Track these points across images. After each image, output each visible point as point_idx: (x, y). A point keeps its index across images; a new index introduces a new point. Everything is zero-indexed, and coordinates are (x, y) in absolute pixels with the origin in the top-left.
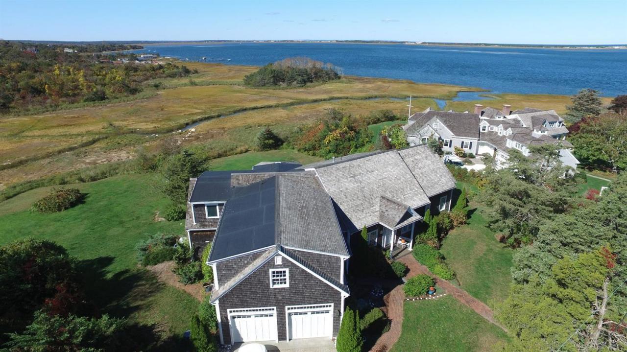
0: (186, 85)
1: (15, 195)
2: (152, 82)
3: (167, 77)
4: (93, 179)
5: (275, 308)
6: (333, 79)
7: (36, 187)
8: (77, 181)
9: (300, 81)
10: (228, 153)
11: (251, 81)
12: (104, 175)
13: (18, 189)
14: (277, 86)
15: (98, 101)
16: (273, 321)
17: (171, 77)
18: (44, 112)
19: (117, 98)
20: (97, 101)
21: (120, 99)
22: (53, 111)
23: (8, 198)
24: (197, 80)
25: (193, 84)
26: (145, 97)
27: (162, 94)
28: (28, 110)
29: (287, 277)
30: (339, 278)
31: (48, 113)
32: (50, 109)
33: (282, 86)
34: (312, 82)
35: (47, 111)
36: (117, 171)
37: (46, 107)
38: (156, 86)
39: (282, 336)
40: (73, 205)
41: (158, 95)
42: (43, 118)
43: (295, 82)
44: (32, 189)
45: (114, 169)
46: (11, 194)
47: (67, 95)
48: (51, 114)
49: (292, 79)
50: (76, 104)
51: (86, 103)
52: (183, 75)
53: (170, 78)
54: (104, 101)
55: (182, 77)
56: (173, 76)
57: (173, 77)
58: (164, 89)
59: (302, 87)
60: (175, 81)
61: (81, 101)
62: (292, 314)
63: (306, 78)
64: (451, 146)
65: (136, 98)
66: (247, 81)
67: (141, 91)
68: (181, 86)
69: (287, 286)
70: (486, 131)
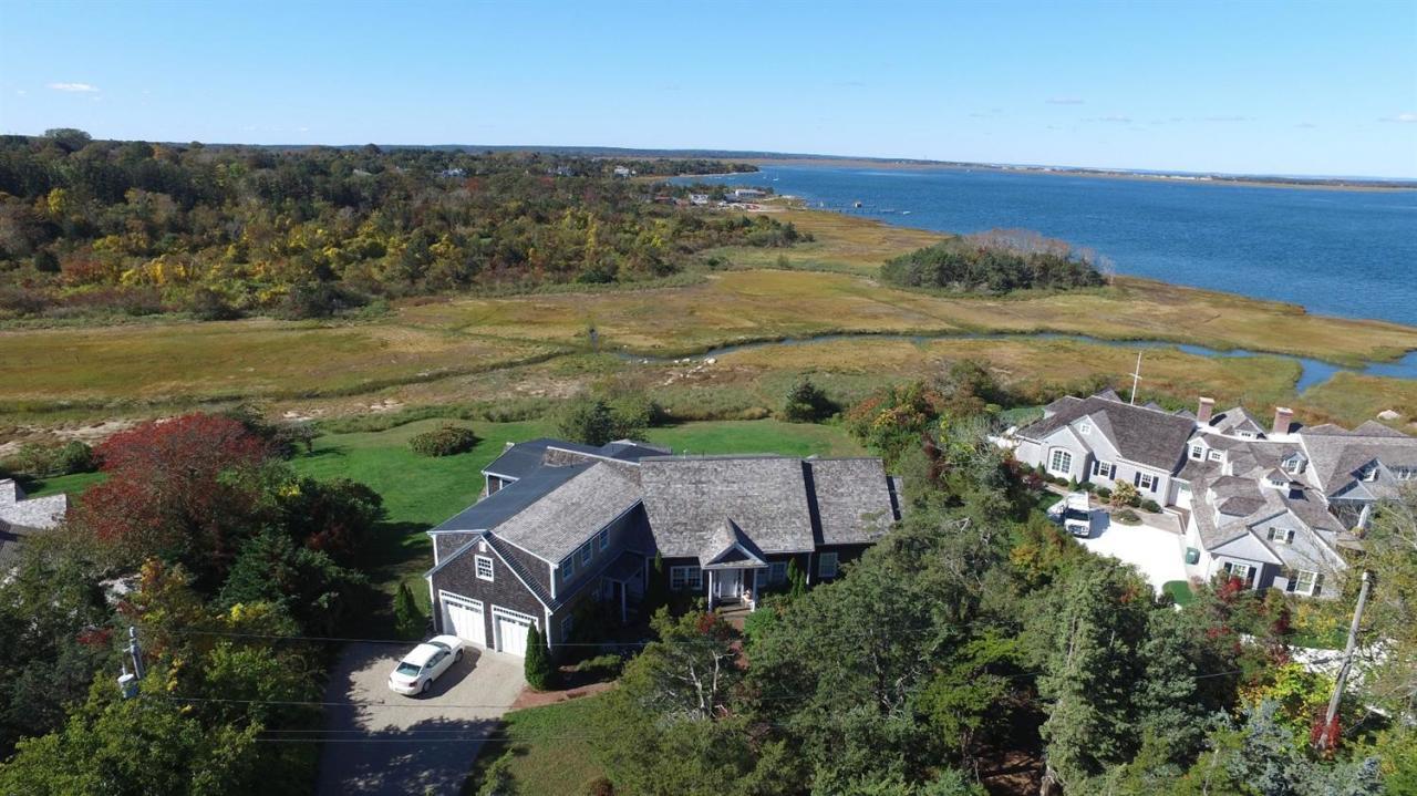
0: (769, 266)
1: (405, 423)
2: (708, 254)
3: (749, 244)
4: (505, 419)
5: (482, 603)
6: (1085, 285)
7: (433, 417)
8: (483, 418)
9: (998, 284)
10: (727, 415)
11: (895, 271)
12: (522, 416)
13: (411, 415)
14: (943, 289)
15: (600, 282)
16: (481, 618)
17: (755, 244)
18: (513, 294)
19: (632, 281)
20: (596, 284)
22: (527, 293)
23: (397, 425)
25: (785, 265)
26: (681, 284)
27: (715, 280)
28: (493, 289)
29: (491, 569)
30: (550, 590)
31: (518, 296)
32: (523, 290)
33: (954, 290)
34: (1028, 287)
35: (518, 293)
36: (542, 413)
37: (518, 287)
38: (713, 264)
39: (490, 642)
40: (454, 451)
41: (706, 280)
42: (508, 304)
43: (986, 284)
44: (426, 418)
45: (539, 410)
46: (401, 421)
47: (556, 268)
48: (521, 298)
49: (980, 277)
50: (563, 286)
51: (580, 284)
52: (780, 243)
53: (752, 248)
54: (608, 284)
55: (777, 246)
56: (758, 243)
57: (759, 246)
58: (726, 270)
59: (999, 296)
60: (759, 255)
61: (574, 280)
62: (499, 618)
63: (1014, 277)
64: (1112, 478)
65: (663, 286)
66: (888, 270)
67: (679, 271)
68: (760, 266)
69: (491, 579)
70: (1201, 460)
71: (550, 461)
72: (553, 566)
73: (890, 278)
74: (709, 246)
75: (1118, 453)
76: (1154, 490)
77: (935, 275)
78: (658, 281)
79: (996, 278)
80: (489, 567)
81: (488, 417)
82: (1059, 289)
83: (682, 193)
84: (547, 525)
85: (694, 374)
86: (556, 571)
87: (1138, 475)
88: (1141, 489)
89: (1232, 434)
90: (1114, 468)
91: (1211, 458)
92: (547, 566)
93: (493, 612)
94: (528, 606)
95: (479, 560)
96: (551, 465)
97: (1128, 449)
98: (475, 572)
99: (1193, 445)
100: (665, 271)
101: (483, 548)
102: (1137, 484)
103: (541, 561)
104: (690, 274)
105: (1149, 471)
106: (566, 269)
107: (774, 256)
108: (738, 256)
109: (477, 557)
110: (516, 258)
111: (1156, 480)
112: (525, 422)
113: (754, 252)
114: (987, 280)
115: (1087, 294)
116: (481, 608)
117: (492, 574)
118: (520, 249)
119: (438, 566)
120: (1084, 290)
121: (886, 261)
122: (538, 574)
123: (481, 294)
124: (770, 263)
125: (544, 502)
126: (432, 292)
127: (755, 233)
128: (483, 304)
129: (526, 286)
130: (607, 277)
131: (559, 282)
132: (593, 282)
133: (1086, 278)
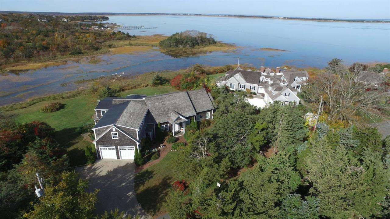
2: (108, 43)
3: (117, 39)
4: (68, 97)
5: (115, 146)
9: (191, 45)
10: (136, 87)
11: (163, 44)
12: (74, 96)
13: (34, 101)
14: (177, 48)
15: (77, 54)
17: (119, 39)
18: (48, 60)
21: (88, 54)
25: (131, 45)
26: (103, 52)
27: (112, 51)
30: (137, 137)
32: (52, 59)
33: (180, 48)
34: (198, 45)
35: (50, 60)
37: (49, 58)
38: (110, 46)
39: (118, 157)
40: (58, 110)
41: (110, 51)
42: (48, 64)
45: (79, 93)
46: (31, 104)
47: (61, 51)
48: (52, 61)
50: (65, 56)
51: (71, 55)
52: (126, 39)
54: (80, 55)
57: (121, 40)
58: (114, 47)
59: (192, 48)
60: (122, 43)
62: (120, 149)
63: (195, 42)
64: (245, 88)
65: (97, 53)
66: (161, 43)
67: (101, 49)
68: (124, 46)
69: (118, 138)
70: (264, 81)
71: (115, 103)
72: (137, 130)
73: (162, 46)
74: (106, 41)
75: (246, 82)
76: (254, 90)
77: (175, 44)
78: (95, 52)
79: (191, 43)
80: (117, 135)
81: (63, 98)
82: (206, 45)
83: (89, 26)
84: (129, 120)
85: (120, 77)
86: (138, 132)
87: (251, 87)
88: (251, 90)
89: (269, 74)
90: (245, 86)
91: (266, 80)
92: (135, 131)
93: (119, 148)
94: (132, 143)
95: (113, 133)
96: (116, 104)
97: (248, 81)
98: (111, 137)
99: (261, 78)
100: (97, 49)
101: (114, 129)
102: (250, 89)
103: (133, 130)
104: (105, 49)
105: (253, 85)
106: (64, 51)
107: (127, 42)
108: (116, 43)
109: (112, 133)
110: (46, 48)
111: (255, 87)
112: (76, 98)
113: (120, 42)
114: (188, 44)
115: (213, 46)
116: (115, 148)
117: (118, 137)
118: (46, 45)
119: (97, 139)
120: (212, 45)
121: (160, 41)
122: (132, 134)
123: (37, 61)
124: (126, 44)
125: (124, 114)
126: (17, 62)
127: (118, 36)
128: (39, 64)
129: (52, 57)
130: (79, 53)
131: (63, 55)
132: (75, 54)
133: (212, 42)
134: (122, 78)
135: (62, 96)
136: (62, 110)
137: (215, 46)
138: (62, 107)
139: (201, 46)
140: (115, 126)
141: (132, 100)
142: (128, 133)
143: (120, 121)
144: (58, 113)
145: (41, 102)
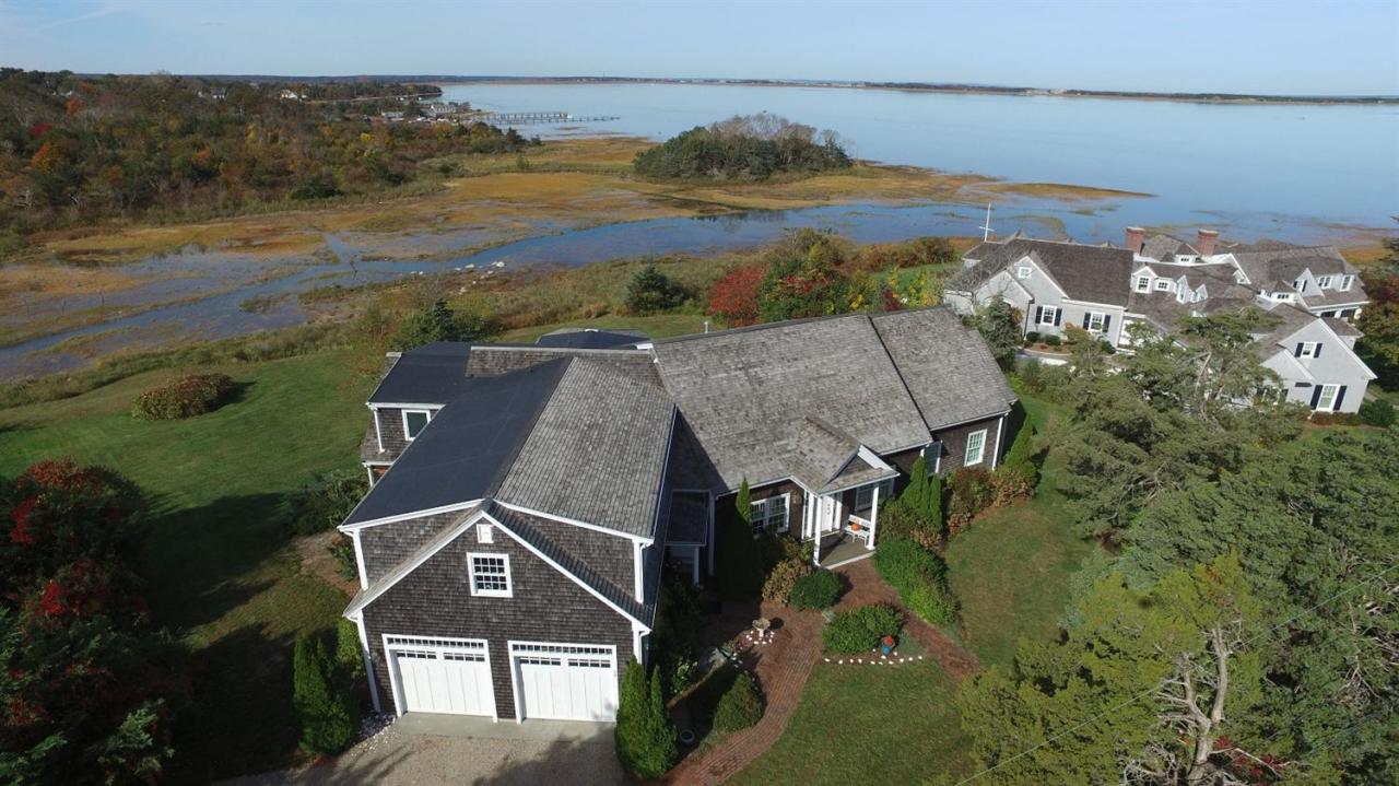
0: (508, 170)
1: (111, 381)
2: (437, 162)
3: (474, 151)
4: (267, 355)
5: (485, 642)
6: (834, 166)
7: (154, 368)
8: (235, 360)
9: (759, 169)
11: (650, 165)
12: (290, 348)
13: (119, 369)
14: (705, 178)
15: (320, 197)
16: (485, 668)
17: (481, 152)
18: (210, 218)
19: (360, 193)
20: (316, 198)
21: (363, 196)
22: (229, 216)
23: (100, 385)
24: (533, 161)
25: (524, 168)
26: (418, 193)
27: (455, 187)
28: (180, 214)
29: (507, 574)
30: (633, 589)
31: (218, 219)
32: (222, 211)
33: (716, 178)
34: (785, 171)
35: (217, 216)
37: (215, 209)
38: (446, 171)
39: (505, 706)
40: (211, 406)
41: (445, 188)
42: (207, 230)
43: (747, 170)
44: (146, 370)
46: (105, 379)
47: (261, 184)
48: (223, 222)
49: (741, 162)
50: (274, 204)
51: (296, 201)
52: (507, 148)
53: (480, 155)
54: (331, 198)
55: (506, 152)
56: (484, 150)
57: (487, 152)
58: (462, 176)
59: (762, 180)
60: (490, 161)
61: (287, 197)
62: (520, 661)
63: (771, 161)
64: (1057, 323)
65: (398, 196)
66: (640, 163)
67: (411, 181)
68: (498, 172)
69: (508, 593)
70: (1147, 291)
71: (484, 370)
72: (641, 542)
73: (645, 171)
75: (1065, 295)
76: (1106, 330)
77: (694, 164)
78: (389, 191)
79: (757, 162)
80: (501, 570)
81: (242, 356)
82: (814, 172)
83: (373, 110)
84: (581, 472)
85: (487, 279)
87: (1087, 316)
88: (1090, 330)
89: (1172, 261)
90: (1059, 312)
91: (1157, 289)
92: (627, 545)
93: (512, 654)
94: (598, 628)
95: (477, 561)
96: (487, 375)
97: (1075, 290)
98: (467, 586)
99: (1136, 277)
100: (397, 180)
102: (1086, 326)
103: (610, 537)
104: (426, 182)
105: (1098, 310)
106: (273, 185)
107: (511, 160)
108: (468, 164)
109: (470, 556)
110: (203, 175)
111: (1108, 319)
112: (299, 357)
113: (483, 159)
114: (747, 166)
115: (842, 175)
116: (485, 652)
117: (509, 583)
118: (205, 165)
119: (370, 589)
120: (836, 171)
121: (637, 154)
122: (604, 564)
123: (166, 220)
124: (508, 167)
125: (543, 430)
126: (92, 221)
127: (474, 140)
128: (173, 231)
129: (226, 207)
130: (327, 191)
131: (268, 200)
132: (312, 196)
133: (834, 160)
134: (495, 282)
135: (238, 349)
136: (231, 407)
137: (850, 174)
138: (230, 393)
139: (797, 175)
140: (493, 510)
141: (579, 355)
142: (576, 555)
143: (523, 481)
144: (212, 420)
145: (146, 374)
